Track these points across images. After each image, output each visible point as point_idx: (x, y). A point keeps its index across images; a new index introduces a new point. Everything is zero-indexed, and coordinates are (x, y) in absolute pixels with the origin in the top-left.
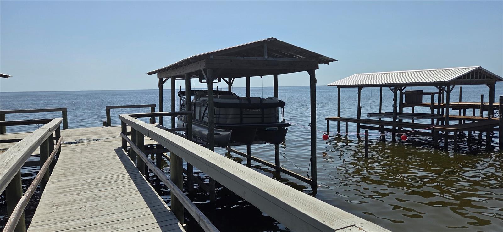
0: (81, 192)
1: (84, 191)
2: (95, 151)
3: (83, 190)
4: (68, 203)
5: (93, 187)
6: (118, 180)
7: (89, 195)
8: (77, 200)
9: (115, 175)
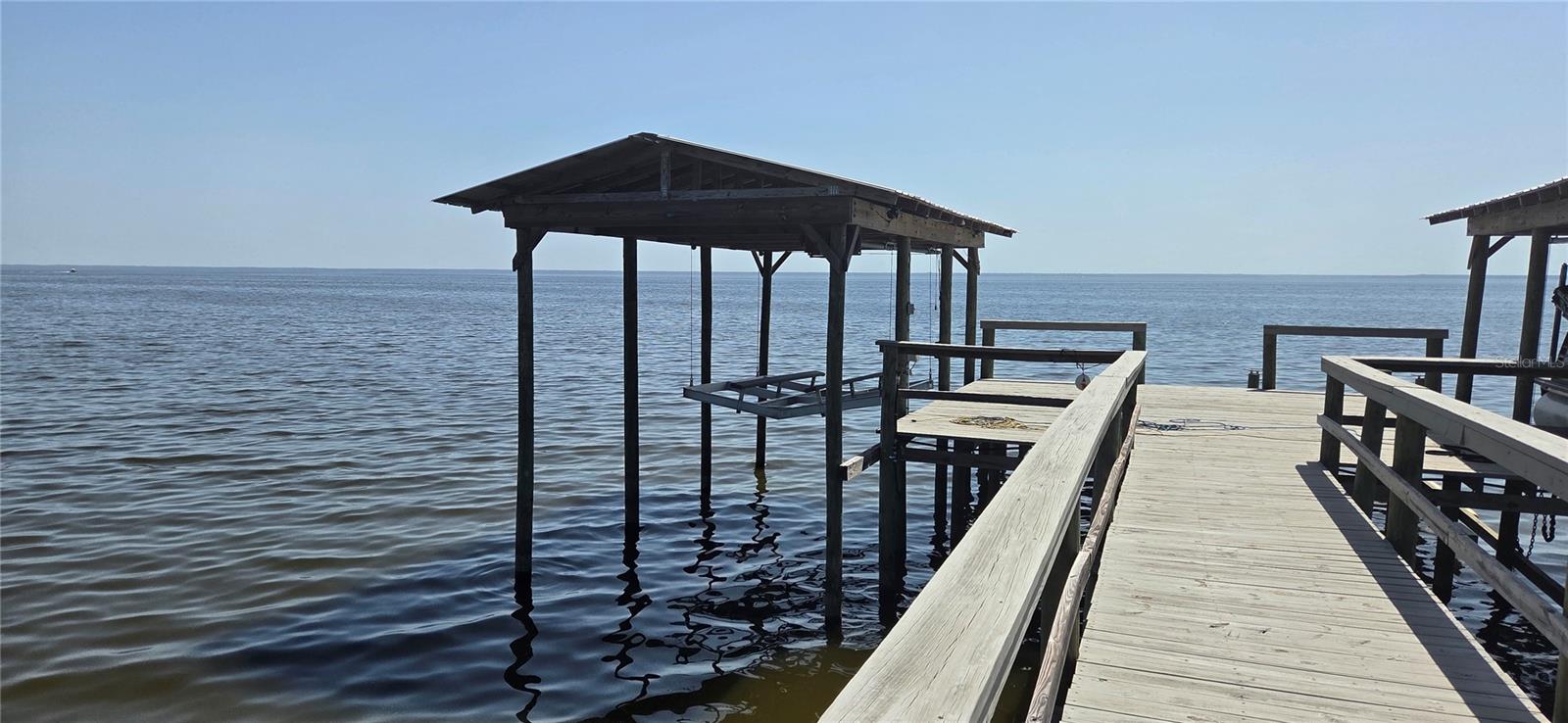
0: (1208, 576)
1: (1217, 576)
2: (1235, 461)
3: (1216, 572)
4: (1175, 601)
5: (1243, 571)
6: (1322, 569)
7: (1234, 592)
8: (1202, 600)
9: (1312, 550)
